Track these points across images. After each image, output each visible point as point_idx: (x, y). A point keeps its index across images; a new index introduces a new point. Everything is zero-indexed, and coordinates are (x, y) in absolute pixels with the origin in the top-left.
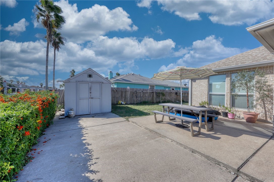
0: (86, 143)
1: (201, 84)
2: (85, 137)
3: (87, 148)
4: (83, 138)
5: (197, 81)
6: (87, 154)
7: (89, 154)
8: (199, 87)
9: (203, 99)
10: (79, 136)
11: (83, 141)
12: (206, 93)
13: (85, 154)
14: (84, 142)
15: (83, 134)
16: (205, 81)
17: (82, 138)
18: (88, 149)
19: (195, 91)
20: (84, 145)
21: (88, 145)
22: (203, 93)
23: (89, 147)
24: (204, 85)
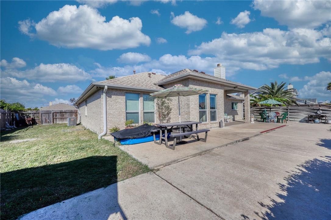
0: (283, 190)
1: (118, 100)
2: (273, 201)
3: (289, 184)
4: (280, 200)
5: (112, 97)
6: (294, 180)
7: (292, 179)
8: (116, 105)
9: (121, 118)
10: (282, 212)
11: (286, 195)
12: (124, 111)
13: (297, 181)
14: (285, 193)
15: (269, 211)
16: (122, 97)
17: (281, 203)
18: (289, 182)
19: (111, 109)
20: (288, 190)
21: (283, 185)
22: (121, 112)
23: (285, 183)
24: (121, 102)
